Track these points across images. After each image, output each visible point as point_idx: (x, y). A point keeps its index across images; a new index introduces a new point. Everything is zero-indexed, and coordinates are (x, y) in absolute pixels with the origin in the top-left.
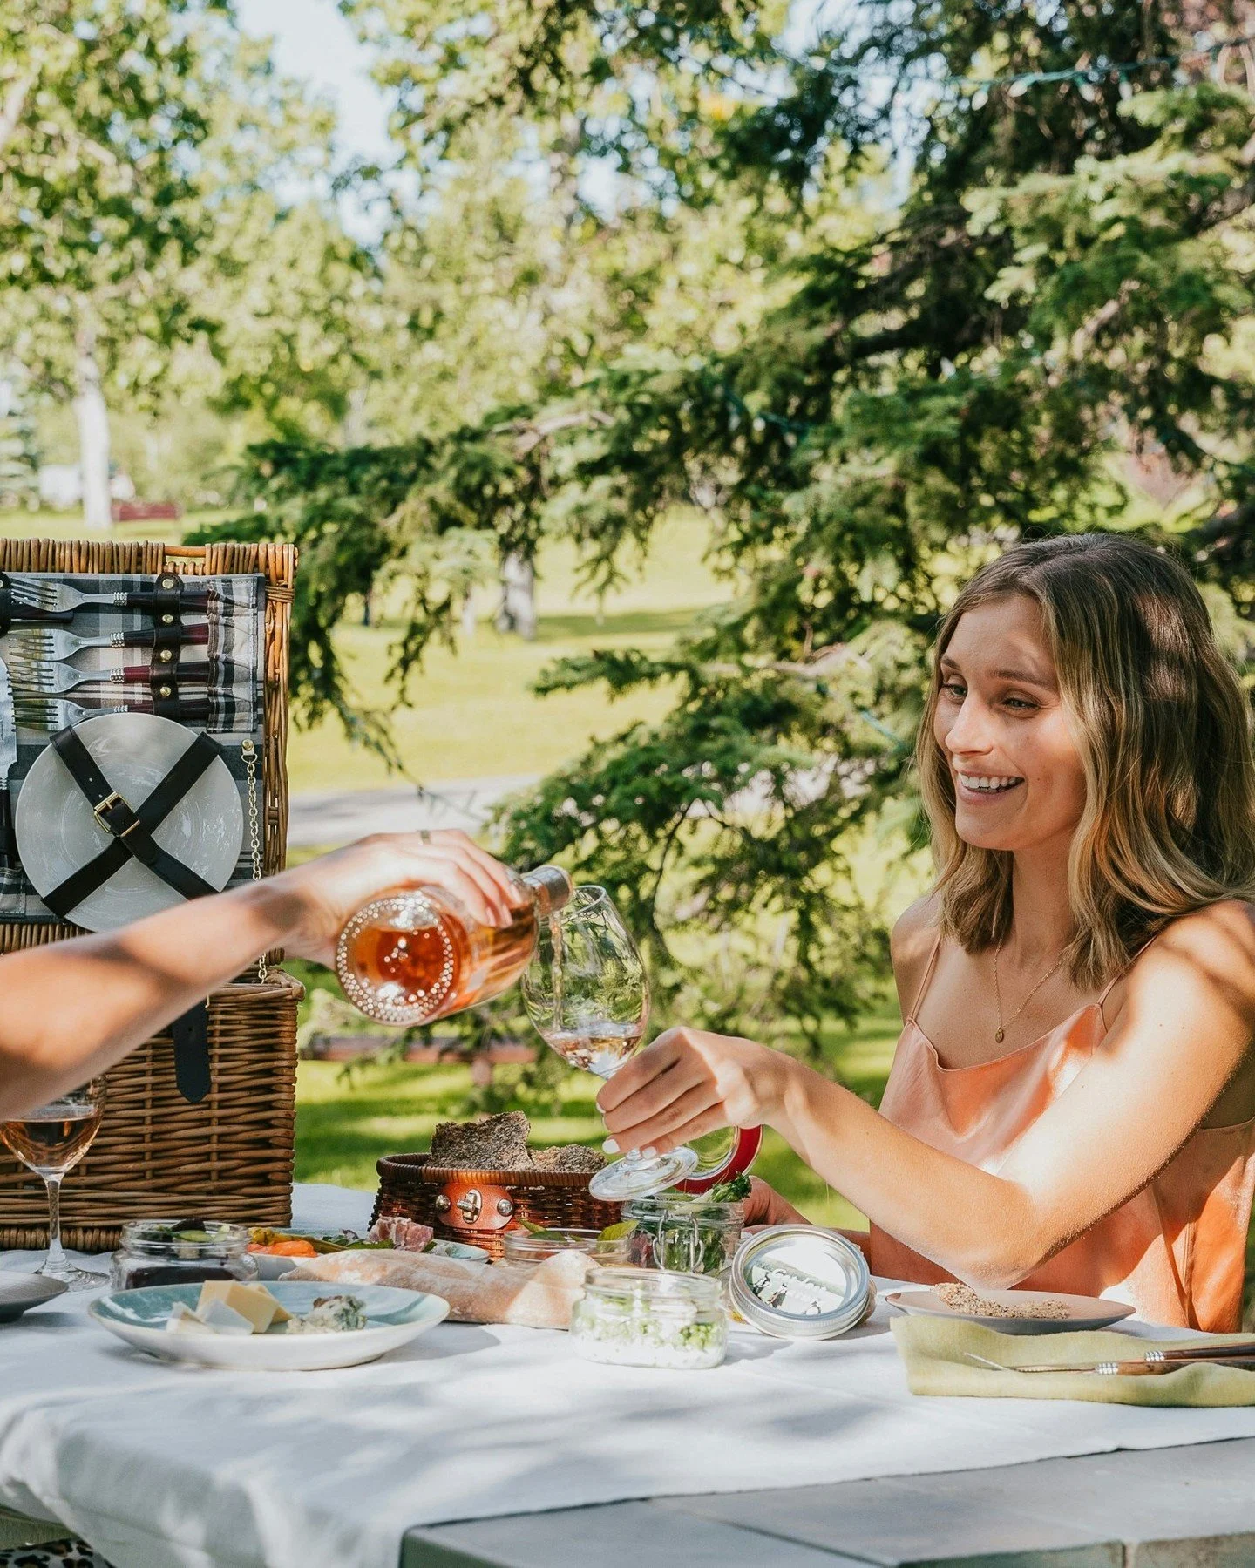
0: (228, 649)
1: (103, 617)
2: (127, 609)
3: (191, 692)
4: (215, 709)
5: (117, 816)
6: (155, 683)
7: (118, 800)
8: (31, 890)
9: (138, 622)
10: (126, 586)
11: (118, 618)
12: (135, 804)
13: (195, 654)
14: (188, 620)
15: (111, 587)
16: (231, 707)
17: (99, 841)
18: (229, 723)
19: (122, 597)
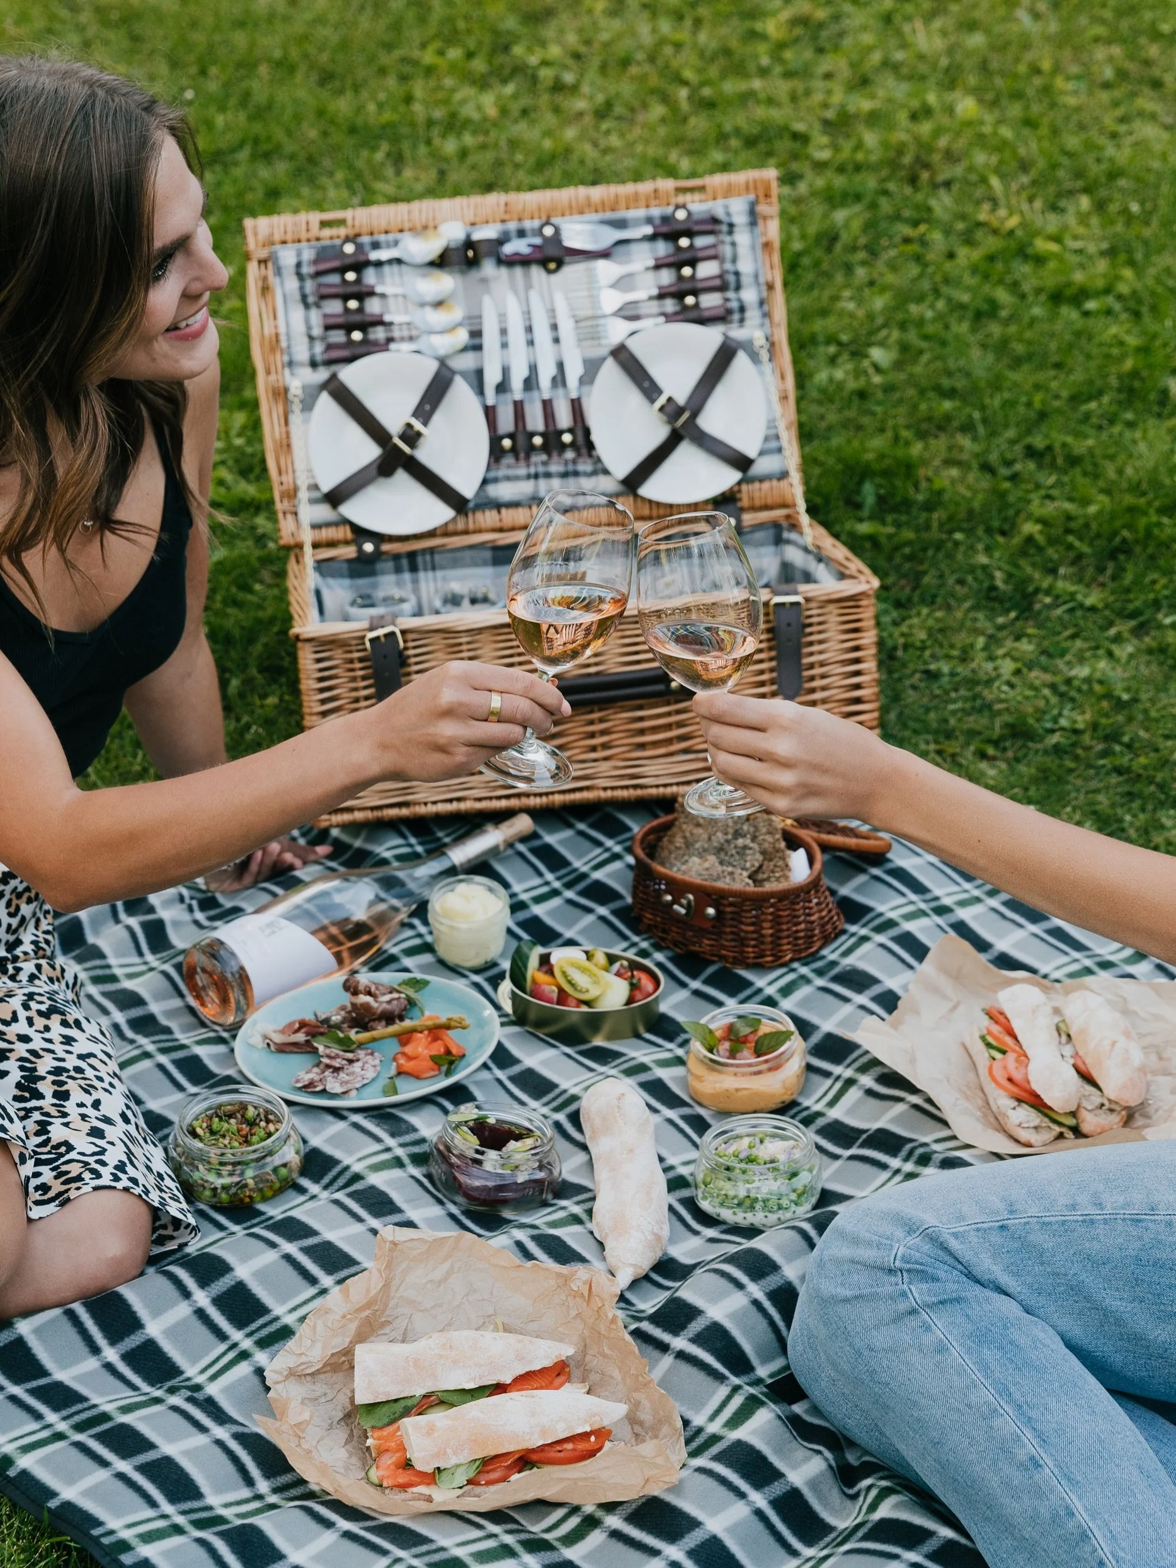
0: (734, 260)
1: (634, 247)
2: (653, 238)
3: (710, 301)
4: (729, 312)
5: (672, 411)
6: (680, 296)
7: (670, 399)
8: (606, 472)
9: (662, 248)
10: (649, 220)
11: (646, 246)
12: (681, 399)
13: (707, 270)
14: (701, 242)
15: (637, 223)
16: (742, 309)
17: (660, 433)
18: (742, 320)
19: (649, 230)
